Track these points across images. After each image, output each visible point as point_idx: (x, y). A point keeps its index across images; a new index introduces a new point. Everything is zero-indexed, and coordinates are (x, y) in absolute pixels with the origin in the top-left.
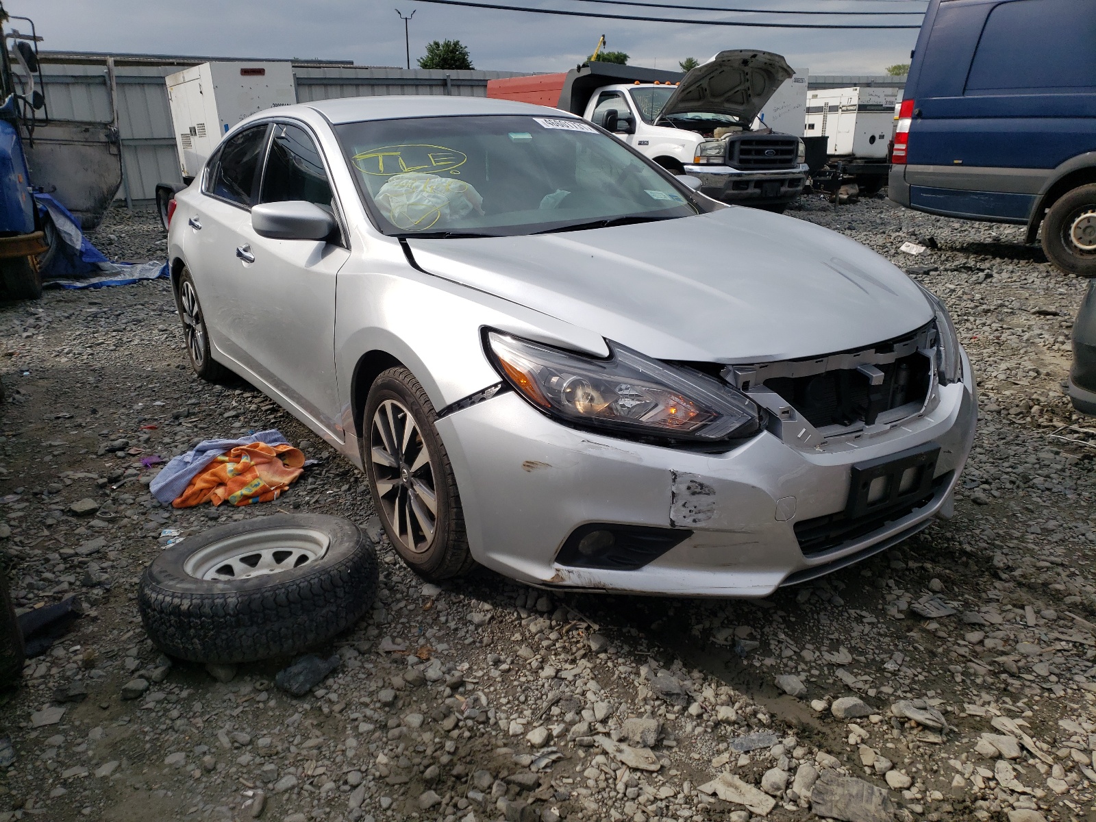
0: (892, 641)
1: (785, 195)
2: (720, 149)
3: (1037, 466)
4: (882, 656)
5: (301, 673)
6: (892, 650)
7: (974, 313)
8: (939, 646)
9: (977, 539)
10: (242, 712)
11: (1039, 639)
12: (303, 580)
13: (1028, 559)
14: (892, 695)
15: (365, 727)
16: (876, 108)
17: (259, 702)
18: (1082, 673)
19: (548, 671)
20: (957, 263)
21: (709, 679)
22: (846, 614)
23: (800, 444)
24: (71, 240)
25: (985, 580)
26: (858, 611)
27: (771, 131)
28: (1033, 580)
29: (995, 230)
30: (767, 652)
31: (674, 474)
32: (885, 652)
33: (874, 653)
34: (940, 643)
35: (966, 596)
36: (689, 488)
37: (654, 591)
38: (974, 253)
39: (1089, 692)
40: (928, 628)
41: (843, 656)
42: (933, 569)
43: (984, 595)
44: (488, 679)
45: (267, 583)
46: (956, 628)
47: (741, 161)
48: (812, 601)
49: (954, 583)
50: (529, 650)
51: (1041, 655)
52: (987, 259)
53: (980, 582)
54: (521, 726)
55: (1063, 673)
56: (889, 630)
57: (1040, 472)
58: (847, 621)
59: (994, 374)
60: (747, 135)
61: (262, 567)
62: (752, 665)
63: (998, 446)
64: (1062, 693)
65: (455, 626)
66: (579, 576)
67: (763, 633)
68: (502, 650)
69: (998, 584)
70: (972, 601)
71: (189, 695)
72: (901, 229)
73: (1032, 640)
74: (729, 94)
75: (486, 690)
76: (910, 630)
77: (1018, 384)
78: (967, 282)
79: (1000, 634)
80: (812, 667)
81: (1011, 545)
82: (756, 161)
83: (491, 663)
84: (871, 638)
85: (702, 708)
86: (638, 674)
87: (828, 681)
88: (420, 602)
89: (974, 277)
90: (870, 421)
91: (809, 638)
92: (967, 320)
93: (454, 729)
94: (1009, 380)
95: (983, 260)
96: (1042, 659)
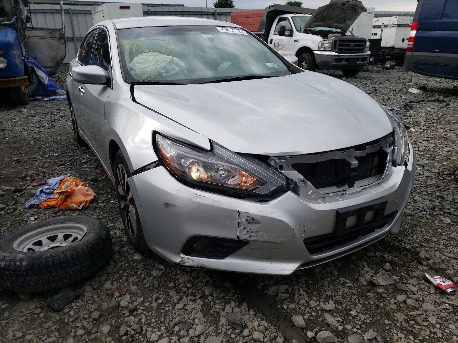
0: (358, 298)
1: (359, 65)
2: (330, 44)
3: (452, 203)
4: (350, 306)
5: (59, 299)
6: (356, 303)
7: (437, 123)
8: (382, 302)
9: (414, 241)
10: (25, 319)
11: (435, 301)
12: (62, 254)
13: (438, 254)
14: (351, 330)
15: (80, 332)
16: (406, 26)
17: (35, 314)
18: (453, 323)
19: (180, 306)
20: (434, 98)
21: (258, 316)
22: (338, 281)
23: (309, 198)
24: (43, 80)
25: (414, 264)
26: (344, 279)
27: (354, 36)
28: (437, 266)
29: (455, 82)
30: (292, 301)
31: (239, 212)
32: (353, 304)
33: (347, 304)
34: (382, 300)
35: (402, 274)
36: (246, 220)
37: (230, 270)
38: (444, 93)
39: (455, 335)
40: (378, 291)
41: (330, 306)
42: (388, 257)
43: (411, 274)
44: (150, 308)
45: (44, 255)
46: (393, 292)
47: (339, 49)
48: (322, 272)
49: (397, 266)
50: (175, 292)
51: (434, 311)
52: (449, 96)
53: (411, 266)
54: (157, 336)
55: (444, 323)
56: (358, 291)
57: (453, 206)
58: (338, 284)
59: (440, 154)
60: (343, 38)
61: (57, 243)
62: (282, 308)
63: (435, 191)
64: (441, 335)
65: (144, 277)
66: (193, 261)
67: (293, 289)
68: (162, 292)
69: (420, 267)
70: (404, 276)
71: (6, 307)
72: (411, 81)
73: (431, 302)
74: (336, 19)
75: (147, 314)
76: (369, 292)
77: (451, 159)
78: (437, 107)
79: (415, 297)
80: (313, 311)
81: (431, 246)
82: (346, 50)
83: (154, 299)
84: (347, 295)
85: (250, 332)
86: (224, 310)
87: (319, 320)
88: (132, 263)
89: (441, 105)
90: (351, 186)
91: (316, 293)
92: (433, 126)
93: (124, 336)
94: (447, 156)
95: (447, 97)
96: (434, 313)
